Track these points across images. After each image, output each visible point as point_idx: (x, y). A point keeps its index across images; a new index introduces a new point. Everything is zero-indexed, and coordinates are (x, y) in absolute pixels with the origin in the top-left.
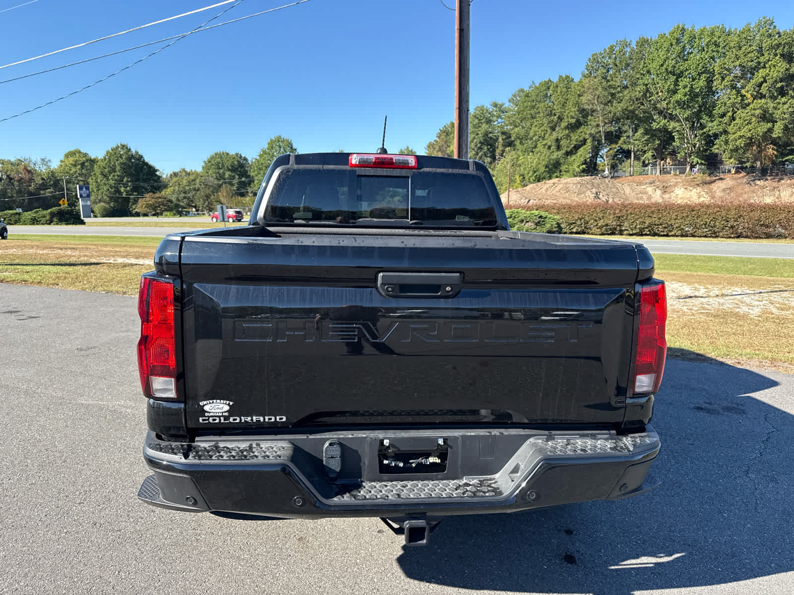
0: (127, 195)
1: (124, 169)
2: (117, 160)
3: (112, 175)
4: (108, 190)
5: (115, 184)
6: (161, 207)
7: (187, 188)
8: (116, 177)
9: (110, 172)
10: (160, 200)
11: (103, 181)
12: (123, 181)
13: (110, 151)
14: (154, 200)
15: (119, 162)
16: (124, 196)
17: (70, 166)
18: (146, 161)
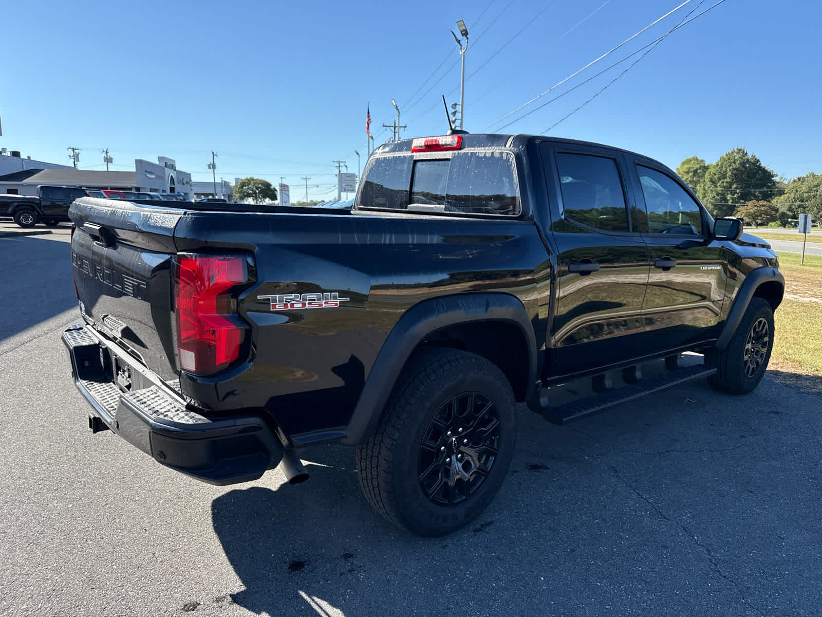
0: (732, 203)
1: (735, 175)
2: (730, 166)
3: (720, 182)
4: (714, 197)
5: (722, 191)
6: (763, 216)
7: (806, 195)
8: (725, 184)
9: (719, 179)
10: (763, 209)
11: (711, 188)
12: (731, 188)
13: (725, 156)
14: (756, 208)
15: (731, 168)
16: (730, 203)
17: (683, 173)
18: (763, 165)
